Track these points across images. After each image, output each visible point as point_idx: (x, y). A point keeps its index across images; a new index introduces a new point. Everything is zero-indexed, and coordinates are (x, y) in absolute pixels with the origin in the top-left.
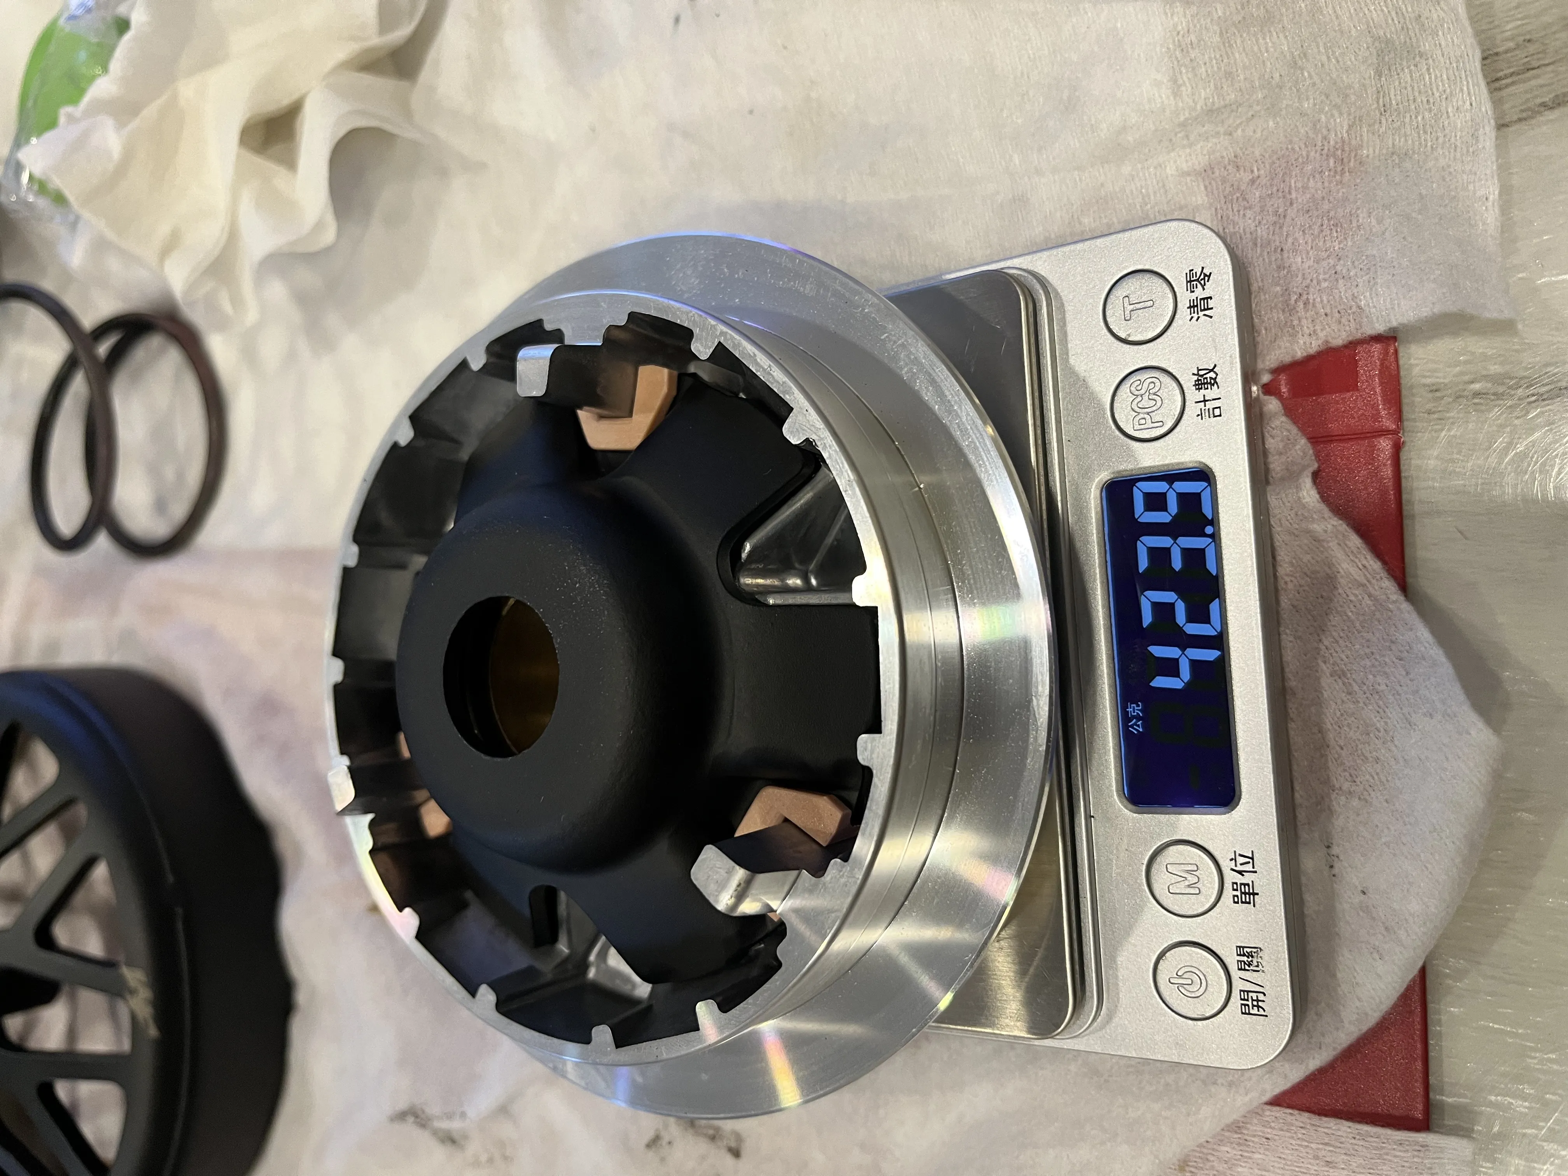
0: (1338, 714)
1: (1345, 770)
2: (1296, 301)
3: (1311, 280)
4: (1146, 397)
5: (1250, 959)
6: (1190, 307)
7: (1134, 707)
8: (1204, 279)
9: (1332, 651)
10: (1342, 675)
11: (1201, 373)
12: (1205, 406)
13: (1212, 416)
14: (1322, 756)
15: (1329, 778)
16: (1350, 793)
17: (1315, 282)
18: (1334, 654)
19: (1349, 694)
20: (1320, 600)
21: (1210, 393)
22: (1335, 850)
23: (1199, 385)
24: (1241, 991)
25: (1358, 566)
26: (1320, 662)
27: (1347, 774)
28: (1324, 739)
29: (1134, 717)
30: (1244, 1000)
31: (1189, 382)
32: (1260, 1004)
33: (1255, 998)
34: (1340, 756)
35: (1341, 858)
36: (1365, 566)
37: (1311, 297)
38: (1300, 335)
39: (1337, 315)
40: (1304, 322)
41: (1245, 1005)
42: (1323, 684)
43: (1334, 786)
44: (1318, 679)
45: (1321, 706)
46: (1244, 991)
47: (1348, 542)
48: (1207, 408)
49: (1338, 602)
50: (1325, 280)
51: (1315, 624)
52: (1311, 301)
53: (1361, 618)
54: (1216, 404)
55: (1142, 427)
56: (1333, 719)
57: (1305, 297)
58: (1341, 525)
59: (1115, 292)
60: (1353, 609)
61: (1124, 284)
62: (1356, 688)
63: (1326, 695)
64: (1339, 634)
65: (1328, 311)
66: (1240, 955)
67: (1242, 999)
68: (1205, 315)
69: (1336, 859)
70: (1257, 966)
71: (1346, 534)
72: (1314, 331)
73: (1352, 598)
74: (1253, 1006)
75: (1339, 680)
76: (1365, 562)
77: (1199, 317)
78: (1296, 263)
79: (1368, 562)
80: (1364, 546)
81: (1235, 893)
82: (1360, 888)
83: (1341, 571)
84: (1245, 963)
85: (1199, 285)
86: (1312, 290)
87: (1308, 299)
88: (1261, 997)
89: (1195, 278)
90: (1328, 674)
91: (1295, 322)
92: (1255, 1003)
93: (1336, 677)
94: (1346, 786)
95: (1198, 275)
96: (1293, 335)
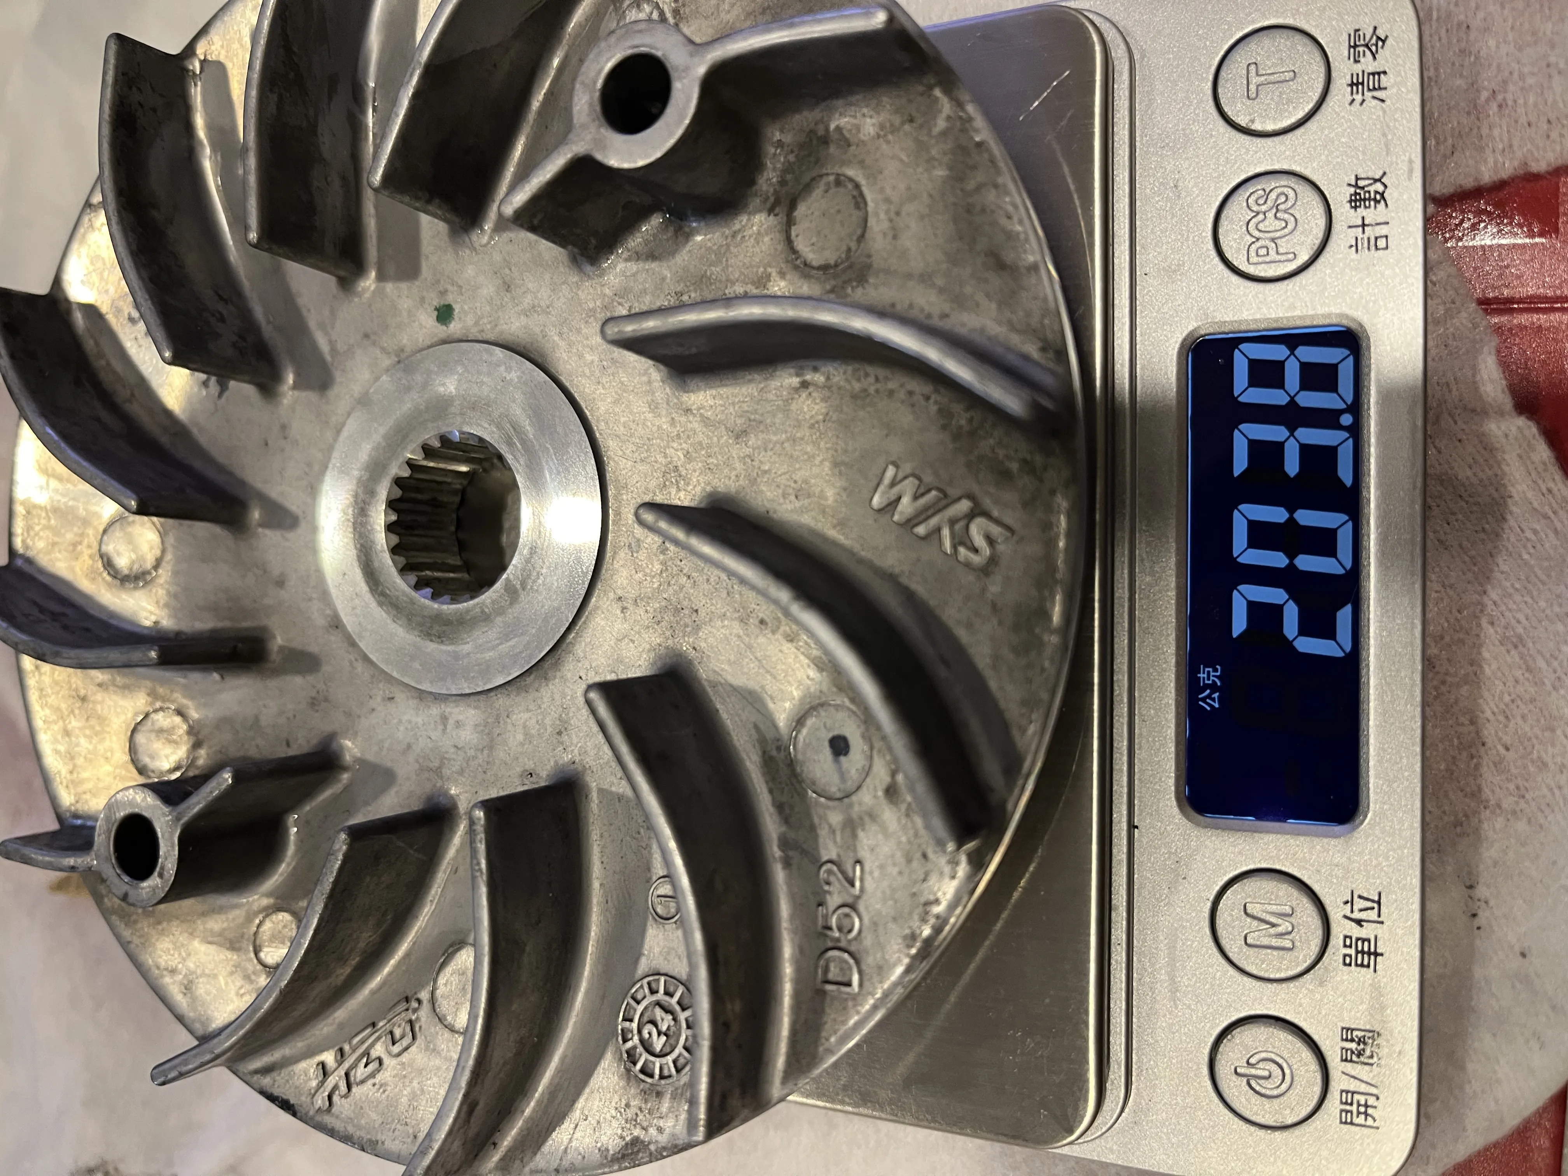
0: (1507, 699)
1: (1509, 780)
2: (1488, 100)
3: (1511, 73)
4: (1270, 215)
5: (1362, 1046)
6: (1352, 85)
7: (1209, 672)
8: (1377, 45)
9: (1504, 608)
10: (1518, 643)
11: (1361, 183)
12: (1364, 232)
13: (1373, 248)
14: (1472, 757)
15: (1480, 789)
16: (1514, 813)
17: (1516, 76)
18: (1507, 614)
19: (1529, 669)
20: (1482, 536)
21: (1371, 214)
22: (1482, 891)
23: (1356, 201)
24: (1342, 1091)
25: (1540, 490)
26: (1484, 622)
27: (1512, 786)
28: (1477, 733)
29: (1206, 686)
30: (1346, 1103)
31: (1339, 196)
32: (1370, 1111)
33: (1363, 1102)
34: (1502, 760)
35: (1492, 903)
36: (1550, 491)
37: (1510, 97)
38: (1488, 152)
39: (1545, 126)
40: (1496, 132)
41: (1347, 1112)
42: (1486, 654)
43: (1487, 801)
44: (1478, 646)
45: (1480, 688)
46: (1347, 1092)
47: (1532, 454)
48: (1366, 236)
49: (1508, 539)
50: (1533, 74)
51: (1476, 569)
52: (1510, 103)
53: (1546, 564)
54: (1383, 230)
55: (1261, 259)
56: (1497, 707)
57: (1500, 97)
58: (1529, 427)
59: (1235, 55)
60: (1532, 551)
61: (1252, 44)
62: (1541, 663)
63: (1487, 671)
64: (1513, 585)
65: (1533, 119)
66: (1347, 1040)
67: (1342, 1103)
68: (1374, 98)
69: (1482, 904)
70: (1372, 1057)
71: (1533, 442)
72: (1511, 146)
73: (1529, 534)
74: (1359, 1113)
75: (1513, 652)
76: (1551, 485)
77: (1364, 101)
78: (1488, 47)
79: (1556, 484)
80: (1553, 460)
81: (1348, 951)
82: (1517, 949)
83: (1515, 494)
84: (1352, 1052)
85: (1368, 53)
86: (1511, 87)
87: (1504, 99)
88: (1371, 1101)
89: (1362, 42)
90: (1497, 643)
91: (1485, 131)
92: (1362, 1109)
93: (1510, 646)
94: (1508, 803)
95: (1367, 39)
96: (1481, 149)
